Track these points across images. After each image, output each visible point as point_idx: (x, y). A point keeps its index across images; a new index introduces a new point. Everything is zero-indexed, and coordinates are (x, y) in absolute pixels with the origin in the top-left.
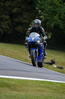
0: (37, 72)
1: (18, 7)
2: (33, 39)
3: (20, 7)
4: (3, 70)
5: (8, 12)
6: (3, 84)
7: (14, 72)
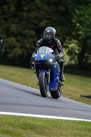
0: (73, 109)
1: (48, 19)
2: (42, 56)
3: (51, 19)
4: (26, 105)
5: (33, 26)
6: (26, 125)
7: (42, 109)
